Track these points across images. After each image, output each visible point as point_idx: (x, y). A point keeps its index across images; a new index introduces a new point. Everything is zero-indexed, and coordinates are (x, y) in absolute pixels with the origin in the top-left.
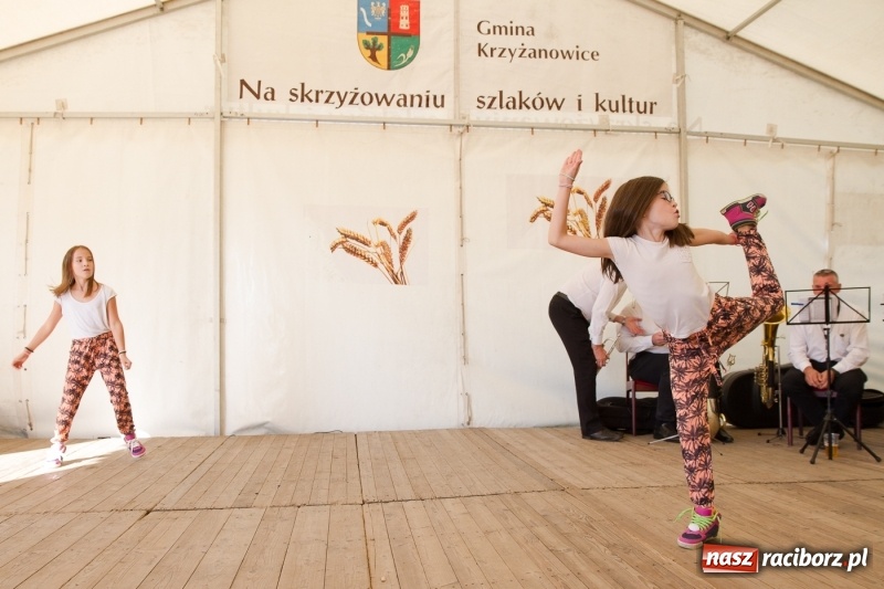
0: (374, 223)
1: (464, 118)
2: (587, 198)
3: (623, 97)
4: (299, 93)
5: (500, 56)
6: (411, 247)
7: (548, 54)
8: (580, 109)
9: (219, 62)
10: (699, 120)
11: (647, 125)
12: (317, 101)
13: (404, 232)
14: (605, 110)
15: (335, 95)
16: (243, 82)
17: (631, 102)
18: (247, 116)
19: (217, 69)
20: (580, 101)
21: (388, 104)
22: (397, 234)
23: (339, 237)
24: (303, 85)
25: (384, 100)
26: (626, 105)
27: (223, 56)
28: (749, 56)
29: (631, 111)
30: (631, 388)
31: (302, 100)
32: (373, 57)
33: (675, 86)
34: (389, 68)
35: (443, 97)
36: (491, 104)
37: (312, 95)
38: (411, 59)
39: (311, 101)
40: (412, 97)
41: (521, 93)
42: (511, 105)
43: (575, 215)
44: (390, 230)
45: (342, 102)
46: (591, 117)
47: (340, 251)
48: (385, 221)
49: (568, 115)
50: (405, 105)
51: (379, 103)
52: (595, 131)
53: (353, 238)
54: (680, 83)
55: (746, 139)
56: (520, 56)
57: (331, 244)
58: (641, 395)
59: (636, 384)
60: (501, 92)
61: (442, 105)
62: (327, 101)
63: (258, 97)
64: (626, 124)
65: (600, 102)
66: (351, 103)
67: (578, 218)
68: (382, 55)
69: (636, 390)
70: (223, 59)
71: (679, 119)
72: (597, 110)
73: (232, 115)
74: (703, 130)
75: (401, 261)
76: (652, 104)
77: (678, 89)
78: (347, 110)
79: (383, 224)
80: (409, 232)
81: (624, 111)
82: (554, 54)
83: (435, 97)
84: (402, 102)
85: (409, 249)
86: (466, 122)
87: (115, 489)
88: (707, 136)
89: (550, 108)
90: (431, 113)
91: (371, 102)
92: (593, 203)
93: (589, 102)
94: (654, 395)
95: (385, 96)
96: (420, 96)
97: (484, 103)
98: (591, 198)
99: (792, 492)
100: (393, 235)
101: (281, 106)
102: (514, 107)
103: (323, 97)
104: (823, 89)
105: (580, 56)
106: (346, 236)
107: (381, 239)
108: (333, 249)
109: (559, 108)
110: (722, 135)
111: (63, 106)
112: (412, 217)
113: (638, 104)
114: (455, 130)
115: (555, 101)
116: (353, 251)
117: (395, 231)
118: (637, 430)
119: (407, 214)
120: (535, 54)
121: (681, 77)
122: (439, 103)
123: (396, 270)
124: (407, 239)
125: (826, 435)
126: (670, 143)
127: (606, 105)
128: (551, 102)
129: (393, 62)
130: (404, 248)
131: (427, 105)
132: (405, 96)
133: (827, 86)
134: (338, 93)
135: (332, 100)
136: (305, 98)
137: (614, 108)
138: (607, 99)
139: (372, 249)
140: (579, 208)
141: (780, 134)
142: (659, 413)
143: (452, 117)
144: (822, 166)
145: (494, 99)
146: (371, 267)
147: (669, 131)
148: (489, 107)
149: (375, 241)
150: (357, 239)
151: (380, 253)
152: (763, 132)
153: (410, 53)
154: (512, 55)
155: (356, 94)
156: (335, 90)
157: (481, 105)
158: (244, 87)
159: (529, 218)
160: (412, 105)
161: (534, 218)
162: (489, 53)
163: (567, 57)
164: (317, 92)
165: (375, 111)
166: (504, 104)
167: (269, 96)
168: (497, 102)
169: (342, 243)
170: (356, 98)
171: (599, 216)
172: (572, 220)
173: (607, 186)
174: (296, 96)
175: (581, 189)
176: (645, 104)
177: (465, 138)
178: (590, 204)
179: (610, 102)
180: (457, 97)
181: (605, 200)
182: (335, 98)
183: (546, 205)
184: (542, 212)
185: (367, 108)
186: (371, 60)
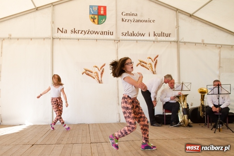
0: (94, 67)
1: (118, 38)
2: (152, 60)
3: (162, 32)
4: (73, 31)
5: (128, 22)
6: (104, 73)
7: (141, 21)
8: (149, 36)
9: (52, 24)
10: (183, 38)
11: (168, 40)
13: (102, 69)
14: (156, 36)
15: (83, 31)
16: (58, 29)
17: (164, 33)
18: (59, 38)
19: (51, 25)
20: (149, 34)
21: (98, 34)
22: (100, 70)
23: (84, 71)
24: (74, 29)
25: (97, 33)
26: (162, 34)
27: (53, 22)
28: (196, 21)
29: (164, 36)
30: (164, 112)
31: (74, 33)
32: (94, 21)
33: (176, 29)
34: (98, 24)
35: (113, 32)
37: (77, 32)
38: (104, 22)
39: (77, 33)
40: (104, 32)
41: (133, 32)
43: (149, 64)
44: (98, 69)
45: (85, 33)
47: (85, 74)
48: (97, 66)
49: (146, 37)
50: (102, 34)
51: (95, 34)
52: (154, 41)
54: (178, 28)
55: (196, 44)
56: (133, 22)
57: (82, 72)
58: (167, 114)
59: (165, 111)
60: (128, 32)
61: (113, 35)
62: (81, 33)
63: (62, 32)
64: (162, 40)
65: (155, 34)
66: (88, 33)
67: (149, 65)
68: (96, 21)
69: (165, 113)
70: (53, 23)
71: (177, 38)
72: (154, 36)
73: (56, 38)
74: (184, 41)
75: (101, 77)
76: (170, 34)
77: (177, 30)
78: (86, 35)
79: (96, 67)
80: (103, 69)
81: (162, 36)
82: (142, 21)
83: (111, 32)
84: (101, 33)
85: (103, 74)
86: (119, 39)
87: (24, 139)
88: (185, 43)
89: (141, 36)
90: (109, 37)
91: (93, 33)
92: (154, 61)
93: (152, 34)
94: (171, 114)
95: (97, 32)
96: (106, 32)
97: (123, 34)
99: (209, 141)
100: (99, 70)
101: (69, 35)
102: (132, 36)
103: (80, 32)
104: (217, 30)
105: (150, 21)
106: (86, 70)
107: (96, 71)
108: (83, 74)
109: (144, 36)
110: (189, 43)
111: (10, 36)
113: (166, 34)
114: (116, 41)
115: (142, 34)
116: (88, 75)
117: (99, 69)
118: (166, 123)
119: (103, 64)
120: (137, 21)
121: (178, 27)
122: (112, 34)
123: (100, 80)
124: (103, 71)
125: (218, 125)
126: (175, 45)
127: (157, 35)
129: (99, 23)
130: (102, 74)
131: (108, 34)
132: (102, 32)
133: (218, 29)
134: (84, 31)
135: (82, 33)
136: (75, 32)
137: (159, 35)
138: (157, 33)
139: (93, 74)
140: (150, 62)
141: (205, 42)
142: (172, 119)
143: (115, 38)
144: (217, 51)
145: (126, 33)
146: (93, 79)
147: (174, 42)
148: (125, 35)
149: (94, 72)
150: (89, 71)
151: (95, 75)
152: (200, 42)
153: (104, 20)
154: (131, 21)
155: (89, 31)
157: (123, 35)
160: (104, 34)
161: (137, 65)
162: (125, 21)
163: (146, 22)
164: (78, 31)
165: (94, 36)
166: (129, 35)
167: (65, 32)
168: (127, 34)
171: (155, 65)
172: (148, 66)
173: (157, 56)
174: (73, 32)
175: (150, 57)
176: (168, 34)
177: (119, 43)
178: (153, 61)
179: (158, 34)
180: (116, 32)
181: (157, 60)
182: (83, 32)
183: (141, 62)
184: (140, 64)
185: (92, 35)
186: (93, 22)
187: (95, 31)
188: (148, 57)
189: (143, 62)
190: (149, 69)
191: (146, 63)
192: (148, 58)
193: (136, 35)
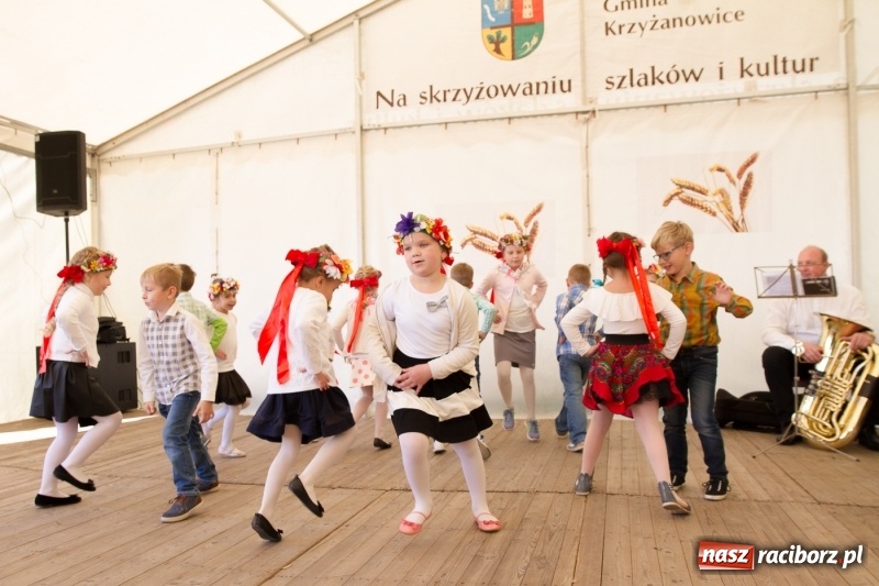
0: (502, 218)
1: (591, 102)
2: (729, 176)
3: (775, 57)
4: (428, 95)
5: (629, 32)
7: (684, 22)
8: (721, 78)
9: (357, 80)
11: (805, 85)
12: (445, 100)
13: (531, 226)
14: (751, 75)
15: (462, 92)
16: (379, 94)
17: (784, 61)
18: (384, 126)
20: (721, 69)
21: (514, 94)
22: (524, 227)
23: (468, 235)
24: (431, 87)
25: (510, 90)
26: (779, 65)
29: (785, 72)
31: (431, 101)
32: (498, 50)
33: (841, 35)
34: (513, 58)
35: (570, 81)
36: (621, 84)
37: (440, 96)
38: (535, 47)
39: (439, 101)
40: (538, 84)
41: (653, 68)
42: (642, 82)
44: (517, 224)
45: (468, 98)
46: (735, 85)
47: (469, 247)
48: (512, 215)
49: (708, 87)
50: (531, 93)
51: (505, 94)
52: (739, 99)
53: (482, 234)
54: (849, 28)
57: (461, 240)
60: (631, 71)
61: (570, 90)
62: (454, 99)
63: (392, 104)
65: (745, 68)
66: (478, 97)
67: (718, 198)
68: (506, 46)
71: (847, 73)
72: (742, 76)
73: (372, 127)
76: (812, 60)
77: (845, 37)
78: (474, 105)
79: (510, 218)
80: (536, 224)
81: (776, 73)
83: (561, 83)
84: (527, 91)
86: (592, 107)
89: (687, 80)
90: (558, 99)
91: (496, 94)
92: (736, 180)
93: (732, 69)
95: (510, 87)
96: (546, 83)
97: (612, 84)
98: (734, 176)
101: (412, 112)
102: (646, 84)
103: (450, 96)
105: (722, 18)
106: (475, 233)
108: (463, 245)
109: (697, 79)
111: (239, 136)
112: (539, 210)
113: (794, 62)
114: (581, 117)
115: (692, 72)
116: (481, 246)
117: (522, 224)
119: (534, 207)
120: (669, 24)
121: (848, 23)
122: (566, 87)
124: (534, 232)
126: (837, 102)
127: (753, 70)
128: (687, 74)
129: (517, 52)
131: (554, 92)
132: (531, 85)
134: (465, 90)
135: (458, 98)
136: (434, 100)
137: (763, 71)
138: (755, 63)
140: (719, 186)
143: (579, 103)
145: (624, 78)
147: (833, 89)
148: (619, 87)
150: (485, 235)
153: (535, 41)
154: (643, 29)
155: (482, 89)
156: (461, 87)
157: (610, 86)
158: (380, 98)
159: (662, 203)
160: (538, 93)
161: (667, 202)
162: (617, 31)
163: (706, 21)
164: (445, 92)
165: (502, 105)
166: (635, 82)
167: (402, 102)
168: (627, 81)
169: (471, 239)
170: (483, 92)
171: (744, 194)
172: (711, 201)
173: (753, 160)
174: (425, 98)
175: (723, 166)
176: (803, 61)
177: (592, 124)
178: (732, 181)
179: (758, 66)
180: (584, 81)
181: (750, 176)
182: (462, 95)
183: (681, 186)
184: (677, 194)
185: (493, 102)
186: (495, 53)
187: (502, 86)
188: (714, 163)
189: (688, 188)
190: (714, 214)
191: (702, 192)
192: (711, 170)
193: (663, 78)
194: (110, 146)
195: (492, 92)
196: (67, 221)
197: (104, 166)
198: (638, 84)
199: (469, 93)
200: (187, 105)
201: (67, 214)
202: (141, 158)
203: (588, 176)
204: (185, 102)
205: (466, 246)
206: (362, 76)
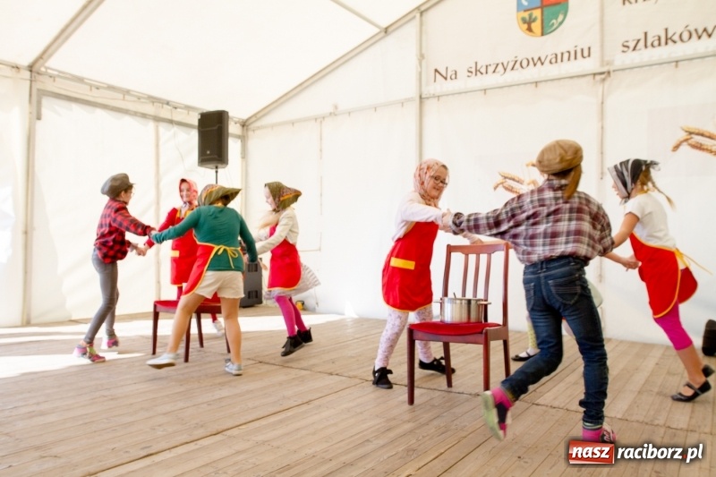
0: (527, 165)
1: (607, 65)
4: (473, 70)
12: (487, 73)
15: (500, 66)
16: (436, 71)
21: (542, 64)
23: (500, 179)
24: (476, 63)
25: (539, 61)
31: (476, 74)
32: (529, 29)
34: (542, 35)
35: (589, 48)
36: (635, 47)
37: (483, 70)
38: (561, 23)
39: (482, 74)
40: (562, 54)
41: (666, 29)
42: (656, 43)
45: (505, 70)
50: (556, 62)
51: (535, 65)
53: (511, 179)
57: (494, 185)
60: (646, 34)
61: (589, 56)
62: (494, 72)
63: (446, 78)
66: (512, 69)
68: (536, 25)
73: (429, 95)
78: (511, 77)
83: (582, 50)
84: (554, 60)
86: (607, 69)
89: (700, 38)
90: (579, 64)
91: (528, 65)
95: (539, 59)
96: (569, 52)
97: (628, 47)
101: (464, 82)
102: (659, 45)
103: (491, 69)
106: (505, 178)
107: (533, 178)
108: (495, 188)
109: (709, 36)
111: (336, 107)
114: (598, 77)
115: (705, 30)
122: (586, 54)
128: (700, 32)
129: (546, 29)
131: (576, 58)
132: (556, 55)
134: (502, 64)
135: (497, 70)
136: (478, 73)
145: (639, 41)
148: (634, 49)
150: (514, 180)
153: (560, 18)
155: (516, 61)
156: (500, 62)
157: (625, 49)
158: (437, 74)
160: (562, 61)
164: (487, 66)
165: (532, 73)
166: (649, 43)
167: (453, 77)
168: (642, 44)
169: (502, 183)
170: (517, 64)
174: (471, 72)
177: (607, 83)
180: (602, 46)
182: (500, 68)
185: (525, 71)
186: (528, 32)
187: (533, 59)
193: (676, 38)
194: (254, 119)
195: (525, 63)
196: (217, 172)
197: (250, 133)
198: (652, 45)
199: (505, 65)
200: (302, 87)
201: (217, 168)
202: (273, 126)
203: (602, 128)
204: (301, 85)
205: (498, 189)
206: (422, 57)
